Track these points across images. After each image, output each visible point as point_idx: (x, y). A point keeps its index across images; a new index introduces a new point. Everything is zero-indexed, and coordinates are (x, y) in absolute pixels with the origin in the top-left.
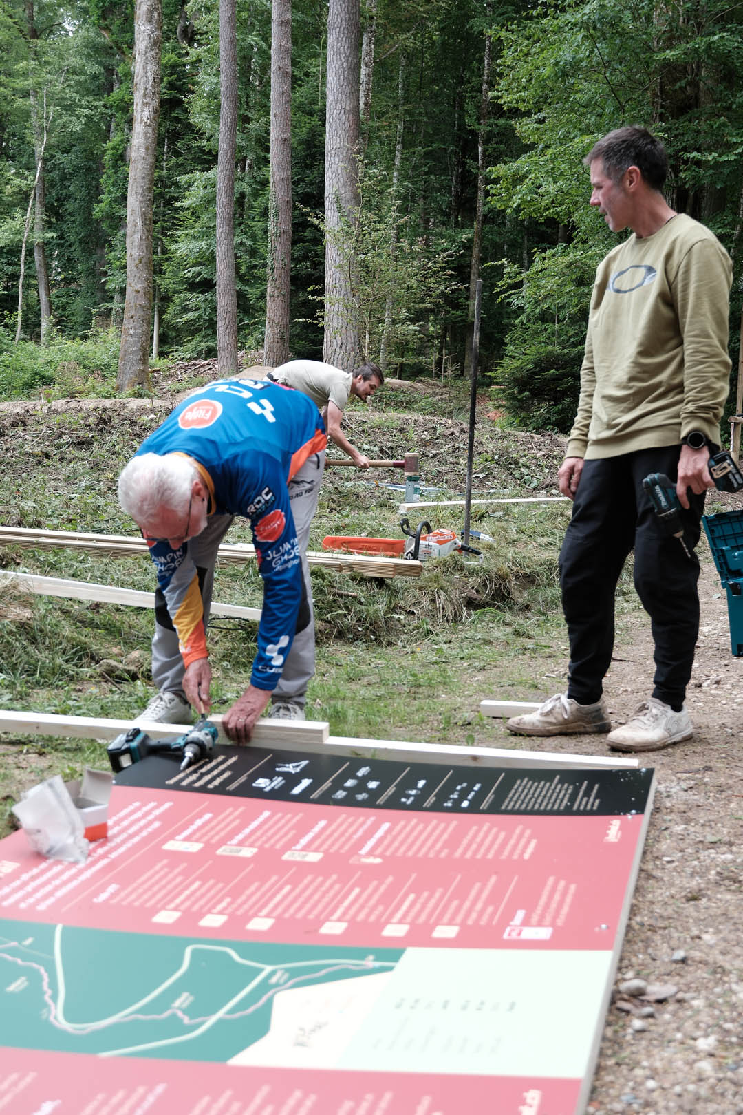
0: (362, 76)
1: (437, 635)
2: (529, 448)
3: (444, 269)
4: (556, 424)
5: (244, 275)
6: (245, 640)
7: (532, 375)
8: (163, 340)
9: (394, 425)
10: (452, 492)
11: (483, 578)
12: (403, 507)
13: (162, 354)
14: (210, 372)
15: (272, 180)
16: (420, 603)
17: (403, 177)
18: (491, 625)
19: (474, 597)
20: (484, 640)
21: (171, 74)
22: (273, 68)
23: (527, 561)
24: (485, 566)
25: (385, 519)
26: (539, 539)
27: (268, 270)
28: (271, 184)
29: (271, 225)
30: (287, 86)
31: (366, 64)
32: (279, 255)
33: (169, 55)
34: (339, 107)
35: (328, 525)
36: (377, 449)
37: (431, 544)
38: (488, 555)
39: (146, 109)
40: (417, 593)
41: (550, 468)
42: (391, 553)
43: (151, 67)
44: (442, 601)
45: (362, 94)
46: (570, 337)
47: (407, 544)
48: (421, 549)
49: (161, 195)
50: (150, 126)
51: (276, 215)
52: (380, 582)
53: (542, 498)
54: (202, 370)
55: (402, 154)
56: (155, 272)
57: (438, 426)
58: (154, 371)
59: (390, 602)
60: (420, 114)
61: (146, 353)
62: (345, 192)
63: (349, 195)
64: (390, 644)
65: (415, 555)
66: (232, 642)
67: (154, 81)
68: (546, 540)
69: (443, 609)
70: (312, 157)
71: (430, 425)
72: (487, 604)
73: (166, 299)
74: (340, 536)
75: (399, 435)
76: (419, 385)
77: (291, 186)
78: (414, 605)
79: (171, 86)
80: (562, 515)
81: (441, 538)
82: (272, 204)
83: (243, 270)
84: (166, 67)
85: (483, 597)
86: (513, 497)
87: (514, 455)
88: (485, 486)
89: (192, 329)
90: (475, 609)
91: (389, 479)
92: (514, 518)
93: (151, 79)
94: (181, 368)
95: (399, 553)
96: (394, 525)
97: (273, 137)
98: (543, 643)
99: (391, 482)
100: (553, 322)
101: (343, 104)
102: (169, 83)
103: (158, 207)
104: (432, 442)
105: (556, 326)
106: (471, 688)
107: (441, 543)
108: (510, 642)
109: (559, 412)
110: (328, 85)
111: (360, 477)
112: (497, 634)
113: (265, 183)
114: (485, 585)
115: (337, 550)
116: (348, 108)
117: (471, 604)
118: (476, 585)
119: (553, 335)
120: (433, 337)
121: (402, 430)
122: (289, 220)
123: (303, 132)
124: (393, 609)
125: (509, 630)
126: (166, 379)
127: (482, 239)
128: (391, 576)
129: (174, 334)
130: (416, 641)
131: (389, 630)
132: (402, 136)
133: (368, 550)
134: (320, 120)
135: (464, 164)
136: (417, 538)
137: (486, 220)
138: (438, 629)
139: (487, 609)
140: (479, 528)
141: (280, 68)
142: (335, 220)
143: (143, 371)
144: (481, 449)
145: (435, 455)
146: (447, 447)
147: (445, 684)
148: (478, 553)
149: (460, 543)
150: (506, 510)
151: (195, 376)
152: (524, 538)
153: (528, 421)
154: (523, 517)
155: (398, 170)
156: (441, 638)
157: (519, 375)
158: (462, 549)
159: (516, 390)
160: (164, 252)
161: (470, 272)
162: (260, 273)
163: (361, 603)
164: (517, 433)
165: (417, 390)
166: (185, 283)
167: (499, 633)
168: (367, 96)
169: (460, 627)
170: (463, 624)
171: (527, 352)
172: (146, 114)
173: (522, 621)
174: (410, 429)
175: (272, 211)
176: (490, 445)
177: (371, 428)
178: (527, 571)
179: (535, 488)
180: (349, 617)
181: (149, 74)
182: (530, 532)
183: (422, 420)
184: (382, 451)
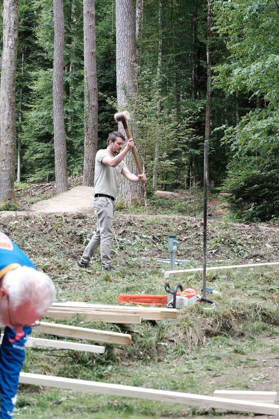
0: (137, 14)
1: (188, 354)
2: (242, 234)
3: (187, 128)
4: (259, 216)
5: (70, 132)
6: (72, 363)
7: (243, 188)
8: (23, 171)
9: (161, 223)
10: (196, 262)
11: (215, 318)
12: (167, 273)
13: (23, 180)
14: (52, 190)
15: (85, 77)
16: (177, 335)
17: (163, 71)
18: (220, 346)
19: (210, 330)
20: (216, 357)
21: (25, 17)
22: (85, 12)
23: (241, 306)
24: (216, 310)
25: (156, 282)
26: (249, 291)
27: (85, 129)
28: (85, 79)
29: (86, 102)
30: (93, 22)
31: (139, 8)
32: (91, 120)
33: (24, 6)
34: (123, 34)
35: (121, 287)
36: (151, 237)
37: (183, 298)
38: (218, 303)
39: (10, 39)
40: (175, 328)
41: (255, 246)
42: (159, 304)
43: (13, 15)
44: (190, 334)
45: (137, 25)
46: (265, 164)
47: (169, 298)
48: (177, 301)
49: (20, 86)
50: (13, 49)
51: (88, 97)
52: (153, 323)
53: (250, 264)
54: (46, 189)
55: (162, 58)
56: (18, 132)
57: (187, 222)
58: (18, 191)
59: (159, 335)
60: (172, 34)
61: (13, 180)
62: (129, 83)
63: (131, 84)
64: (159, 361)
65: (174, 305)
66: (64, 364)
67: (15, 23)
68: (253, 291)
69: (191, 338)
70: (109, 62)
71: (182, 222)
72: (219, 334)
73: (24, 147)
74: (128, 294)
75: (164, 229)
76: (176, 194)
77: (97, 79)
78: (174, 336)
79: (25, 24)
80: (262, 275)
81: (189, 294)
82: (86, 91)
83: (69, 129)
84: (22, 13)
85: (216, 330)
86: (233, 264)
87: (233, 238)
88: (216, 258)
89: (40, 164)
90: (211, 337)
91: (159, 255)
92: (233, 278)
93: (13, 22)
94: (34, 188)
95: (164, 304)
96: (162, 286)
97: (85, 51)
98: (252, 358)
99: (160, 257)
100: (255, 156)
101: (126, 33)
102: (24, 22)
103: (19, 93)
104: (184, 232)
105: (257, 158)
106: (208, 389)
107: (189, 297)
108: (232, 357)
109: (260, 209)
110: (117, 22)
111: (141, 255)
112: (225, 352)
113: (82, 78)
114: (216, 322)
115: (127, 304)
116: (129, 34)
117: (208, 334)
118: (211, 322)
119: (255, 163)
120: (184, 164)
121: (166, 225)
122: (96, 98)
123: (103, 49)
124: (161, 339)
125: (231, 349)
126: (25, 195)
127: (212, 105)
128: (159, 319)
129: (30, 167)
130: (175, 358)
131: (159, 352)
132: (162, 47)
133: (145, 302)
134: (113, 40)
135: (199, 63)
136: (175, 295)
137: (212, 94)
138: (189, 351)
139: (218, 337)
140: (212, 286)
141: (88, 12)
142: (123, 99)
143: (11, 192)
144: (213, 235)
145: (186, 240)
146: (192, 235)
147: (192, 387)
148: (212, 303)
149: (200, 297)
150: (228, 274)
151: (42, 193)
152: (239, 290)
153: (243, 215)
154: (239, 278)
155: (160, 67)
156: (191, 356)
157: (236, 188)
158: (202, 300)
159: (234, 197)
160: (23, 120)
161: (204, 126)
162: (80, 131)
163: (141, 336)
164: (235, 224)
165: (175, 197)
166: (35, 137)
167: (226, 351)
168: (140, 26)
169: (202, 349)
170: (204, 347)
171: (240, 174)
172: (10, 42)
173: (239, 344)
174: (170, 224)
175: (86, 94)
176: (219, 233)
177: (147, 224)
178: (242, 312)
179: (247, 258)
180: (134, 345)
181: (11, 19)
182: (243, 287)
183: (177, 219)
184: (154, 238)
